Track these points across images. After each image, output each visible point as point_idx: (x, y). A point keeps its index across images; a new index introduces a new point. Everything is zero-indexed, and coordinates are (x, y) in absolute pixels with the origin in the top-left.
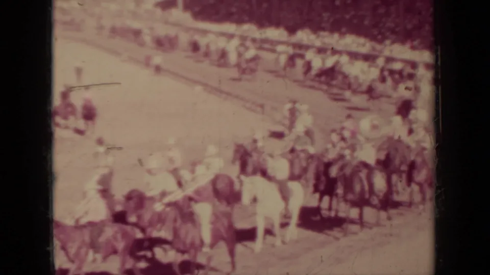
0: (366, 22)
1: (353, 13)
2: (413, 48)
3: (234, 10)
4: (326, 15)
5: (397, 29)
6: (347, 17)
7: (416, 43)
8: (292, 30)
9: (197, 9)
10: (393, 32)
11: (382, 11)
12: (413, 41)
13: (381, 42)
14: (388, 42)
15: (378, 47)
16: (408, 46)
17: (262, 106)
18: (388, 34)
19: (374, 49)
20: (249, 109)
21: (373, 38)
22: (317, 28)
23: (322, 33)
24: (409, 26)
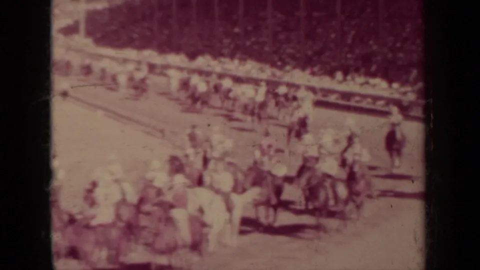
0: (267, 49)
1: (253, 39)
2: (313, 74)
3: (135, 36)
4: (226, 41)
5: (298, 55)
6: (248, 43)
7: (316, 69)
8: (192, 56)
9: (99, 35)
10: (293, 57)
11: (282, 37)
12: (313, 66)
13: (281, 68)
14: (288, 68)
15: (278, 73)
16: (308, 71)
17: (162, 131)
18: (288, 60)
19: (274, 75)
20: (148, 133)
21: (273, 65)
22: (217, 54)
23: (223, 59)
24: (310, 53)
